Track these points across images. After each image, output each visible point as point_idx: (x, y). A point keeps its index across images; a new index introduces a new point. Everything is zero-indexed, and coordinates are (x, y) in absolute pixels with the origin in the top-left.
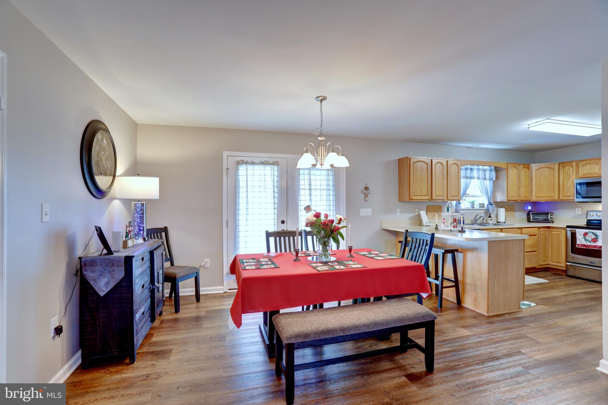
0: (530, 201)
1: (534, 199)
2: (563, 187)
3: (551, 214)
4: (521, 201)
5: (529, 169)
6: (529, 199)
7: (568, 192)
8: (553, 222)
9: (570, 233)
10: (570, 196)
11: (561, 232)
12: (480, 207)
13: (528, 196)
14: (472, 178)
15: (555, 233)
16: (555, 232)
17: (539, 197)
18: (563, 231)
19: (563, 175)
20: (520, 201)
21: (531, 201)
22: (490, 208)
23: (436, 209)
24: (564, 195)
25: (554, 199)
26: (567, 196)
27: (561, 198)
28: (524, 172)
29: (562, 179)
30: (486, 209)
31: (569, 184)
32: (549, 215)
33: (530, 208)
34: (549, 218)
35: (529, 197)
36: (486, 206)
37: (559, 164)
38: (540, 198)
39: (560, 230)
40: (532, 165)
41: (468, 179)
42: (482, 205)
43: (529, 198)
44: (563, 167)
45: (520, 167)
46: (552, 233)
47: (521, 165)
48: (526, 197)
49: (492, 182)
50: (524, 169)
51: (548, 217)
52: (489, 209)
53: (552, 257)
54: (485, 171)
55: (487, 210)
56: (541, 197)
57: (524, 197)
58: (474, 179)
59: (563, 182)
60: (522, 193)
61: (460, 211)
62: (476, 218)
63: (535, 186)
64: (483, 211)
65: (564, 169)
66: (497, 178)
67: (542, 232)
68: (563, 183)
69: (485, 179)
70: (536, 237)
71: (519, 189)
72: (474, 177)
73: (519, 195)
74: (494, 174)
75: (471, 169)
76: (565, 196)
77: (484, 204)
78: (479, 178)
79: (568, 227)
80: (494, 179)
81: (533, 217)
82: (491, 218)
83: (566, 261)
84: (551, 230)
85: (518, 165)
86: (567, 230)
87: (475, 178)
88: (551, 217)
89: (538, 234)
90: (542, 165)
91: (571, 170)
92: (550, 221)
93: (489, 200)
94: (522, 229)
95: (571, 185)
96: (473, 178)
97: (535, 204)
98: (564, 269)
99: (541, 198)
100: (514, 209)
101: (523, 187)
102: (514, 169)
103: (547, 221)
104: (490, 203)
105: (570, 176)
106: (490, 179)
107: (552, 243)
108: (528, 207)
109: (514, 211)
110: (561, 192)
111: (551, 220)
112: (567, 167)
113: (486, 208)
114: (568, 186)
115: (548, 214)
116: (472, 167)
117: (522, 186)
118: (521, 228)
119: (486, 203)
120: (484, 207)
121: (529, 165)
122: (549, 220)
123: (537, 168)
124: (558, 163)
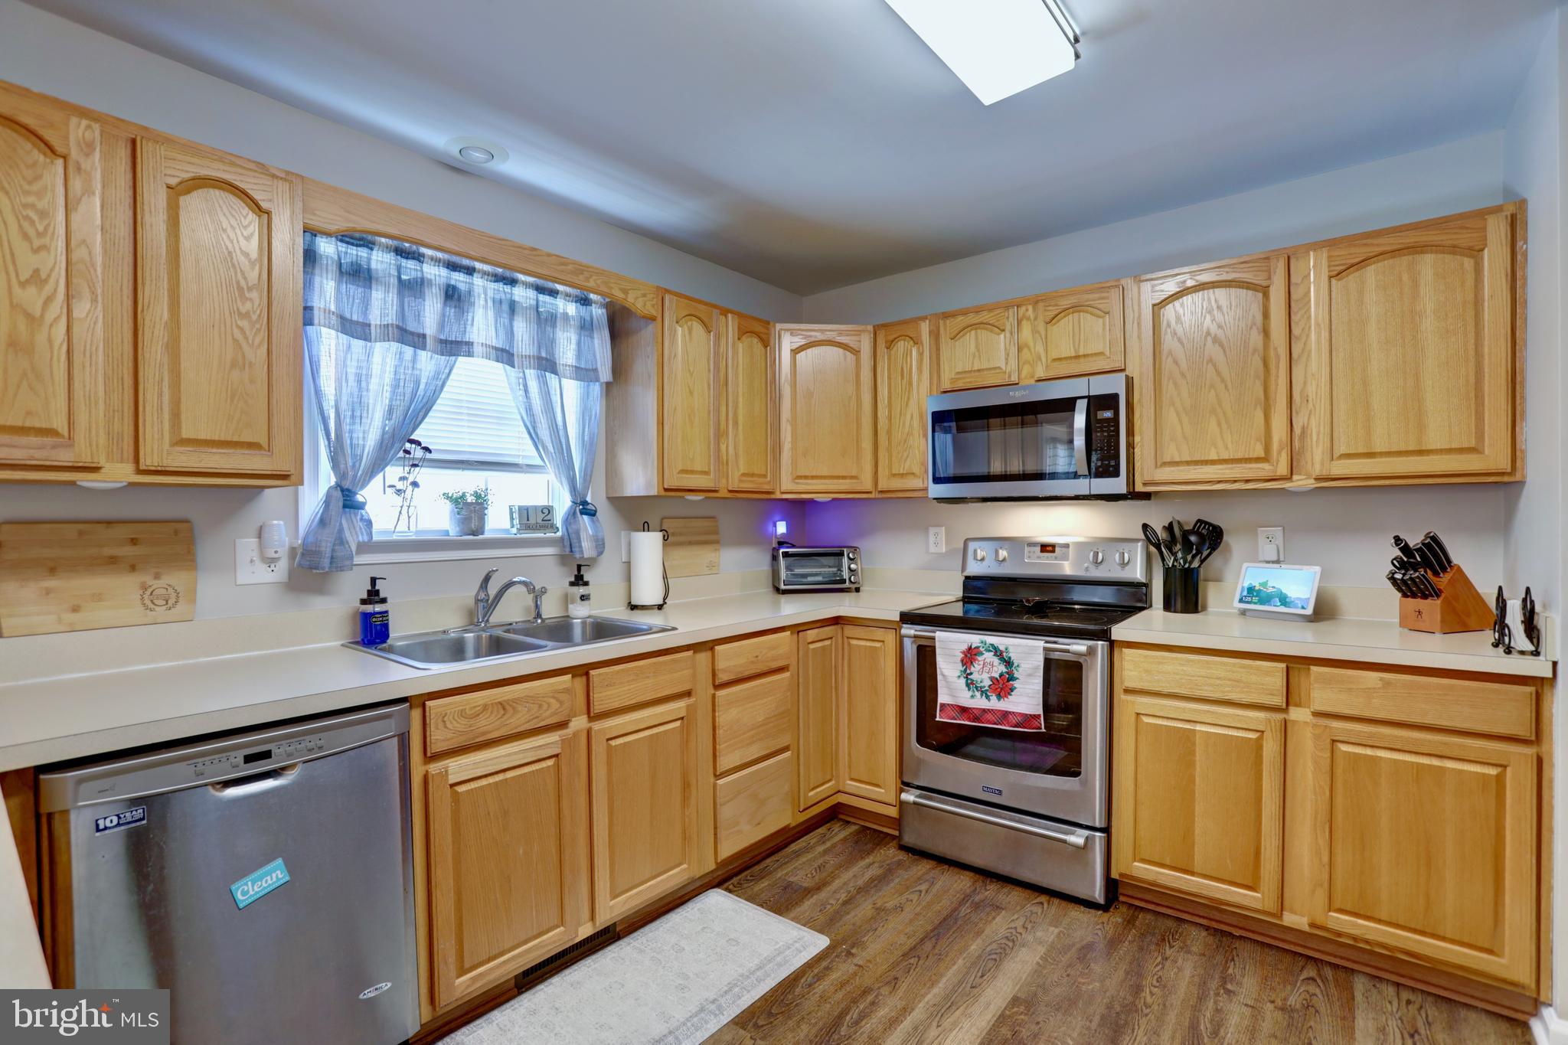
0: (773, 496)
1: (788, 486)
2: (889, 432)
3: (851, 556)
4: (729, 495)
5: (765, 343)
6: (766, 488)
7: (905, 454)
8: (857, 590)
9: (915, 647)
10: (913, 474)
11: (883, 641)
12: (527, 527)
13: (763, 473)
14: (454, 347)
15: (860, 646)
16: (860, 640)
17: (806, 477)
18: (890, 638)
19: (889, 378)
20: (723, 493)
21: (778, 496)
22: (583, 536)
23: (128, 551)
24: (894, 472)
25: (859, 488)
26: (902, 475)
27: (883, 484)
28: (741, 353)
29: (884, 400)
30: (562, 539)
31: (908, 417)
32: (845, 560)
33: (781, 528)
34: (846, 574)
35: (765, 476)
36: (558, 519)
37: (875, 334)
38: (809, 481)
39: (879, 634)
40: (778, 326)
41: (424, 348)
42: (535, 519)
43: (769, 482)
44: (890, 345)
45: (727, 326)
46: (849, 644)
47: (729, 315)
48: (753, 475)
49: (596, 389)
50: (746, 339)
51: (840, 567)
52: (573, 536)
53: (849, 755)
54: (554, 326)
55: (567, 543)
56: (813, 477)
57: (743, 475)
58: (470, 354)
59: (890, 411)
60: (736, 455)
61: (358, 560)
62: (482, 596)
63: (789, 428)
64: (549, 551)
65: (893, 352)
66: (620, 369)
67: (812, 646)
68: (890, 418)
69: (547, 364)
70: (786, 675)
71: (719, 435)
72: (470, 344)
73: (721, 462)
74: (601, 346)
75: (451, 294)
76: (894, 475)
77: (548, 510)
78: (505, 355)
79: (908, 618)
80: (606, 375)
81: (788, 568)
82: (582, 590)
83: (899, 782)
84: (849, 630)
85: (716, 312)
86: (902, 637)
87: (478, 349)
88: (849, 568)
89: (793, 662)
90: (817, 331)
91: (912, 357)
92: (847, 585)
93: (573, 489)
94: (717, 648)
95: (916, 423)
96: (465, 348)
97: (800, 509)
98: (893, 812)
99: (815, 481)
100: (716, 533)
101: (740, 428)
102: (698, 328)
103: (836, 586)
104: (585, 503)
105: (910, 384)
106: (585, 374)
107: (849, 692)
108: (775, 526)
109: (717, 542)
110: (882, 453)
111: (850, 579)
112: (901, 346)
113: (559, 534)
114: (907, 430)
115: (842, 554)
116: (459, 279)
117: (736, 423)
118: (711, 645)
119: (562, 504)
120: (547, 524)
121: (766, 323)
122: (844, 581)
123: (799, 341)
124: (870, 328)
